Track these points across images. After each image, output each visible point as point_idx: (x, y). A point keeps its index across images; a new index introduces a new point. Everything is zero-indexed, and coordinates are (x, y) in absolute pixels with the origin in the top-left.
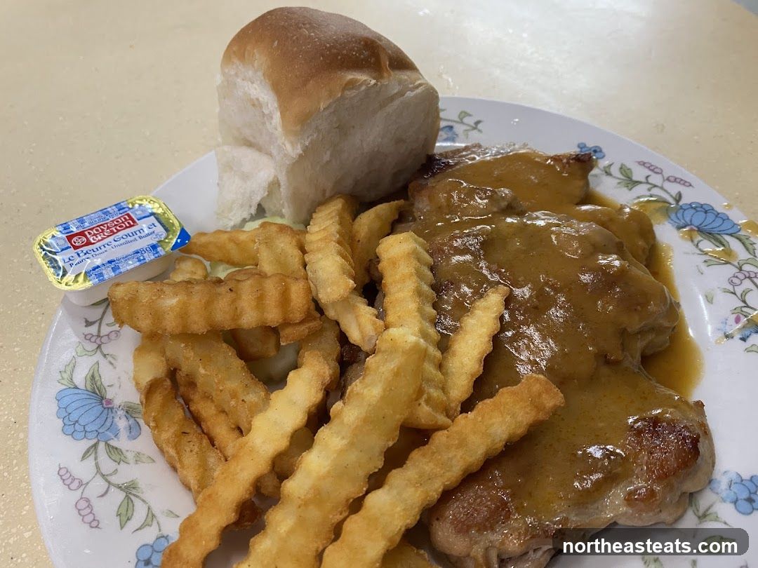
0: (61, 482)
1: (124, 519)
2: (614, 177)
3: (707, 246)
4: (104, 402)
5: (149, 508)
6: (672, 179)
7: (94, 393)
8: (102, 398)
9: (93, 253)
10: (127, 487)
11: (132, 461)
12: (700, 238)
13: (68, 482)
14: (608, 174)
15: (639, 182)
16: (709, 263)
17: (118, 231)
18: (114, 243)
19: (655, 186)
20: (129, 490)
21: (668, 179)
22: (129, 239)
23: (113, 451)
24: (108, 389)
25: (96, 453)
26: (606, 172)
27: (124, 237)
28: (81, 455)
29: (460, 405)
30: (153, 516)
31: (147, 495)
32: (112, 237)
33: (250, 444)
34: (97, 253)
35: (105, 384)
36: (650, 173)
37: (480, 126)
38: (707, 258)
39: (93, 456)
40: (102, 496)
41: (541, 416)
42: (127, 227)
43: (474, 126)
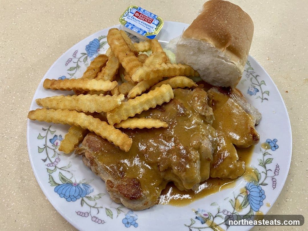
0: (74, 52)
1: (70, 70)
2: (263, 157)
3: (241, 200)
4: (98, 49)
5: (74, 73)
6: (274, 180)
7: (100, 46)
8: (99, 48)
9: (135, 20)
10: (78, 66)
11: (85, 64)
12: (244, 196)
13: (74, 54)
14: (264, 155)
15: (265, 168)
16: (231, 201)
17: (146, 21)
18: (140, 23)
19: (266, 174)
20: (78, 67)
21: (273, 179)
22: (144, 25)
23: (86, 58)
24: (102, 48)
25: (84, 55)
26: (265, 154)
27: (144, 23)
28: (82, 53)
29: (120, 127)
30: (73, 75)
31: (77, 71)
32: (142, 21)
33: (88, 82)
34: (135, 21)
35: (104, 47)
36: (273, 171)
37: (264, 101)
38: (234, 200)
39: (83, 55)
40: (74, 62)
41: (120, 147)
42: (148, 22)
43: (264, 98)
